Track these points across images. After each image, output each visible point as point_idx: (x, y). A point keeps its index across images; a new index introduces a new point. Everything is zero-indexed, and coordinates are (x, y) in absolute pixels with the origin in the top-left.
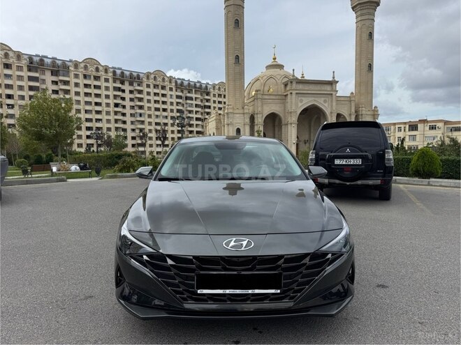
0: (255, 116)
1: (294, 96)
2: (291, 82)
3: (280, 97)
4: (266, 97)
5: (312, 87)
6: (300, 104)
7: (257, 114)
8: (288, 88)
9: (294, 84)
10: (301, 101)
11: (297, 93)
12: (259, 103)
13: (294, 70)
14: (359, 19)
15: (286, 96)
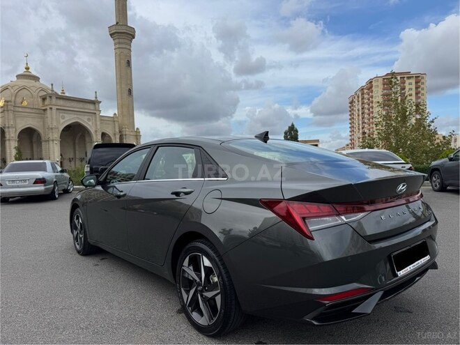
0: (6, 130)
2: (51, 97)
3: (37, 111)
4: (20, 110)
5: (74, 104)
6: (62, 121)
7: (8, 127)
8: (47, 102)
9: (54, 100)
10: (63, 118)
11: (57, 109)
12: (11, 115)
13: (52, 85)
14: (117, 46)
15: (45, 110)
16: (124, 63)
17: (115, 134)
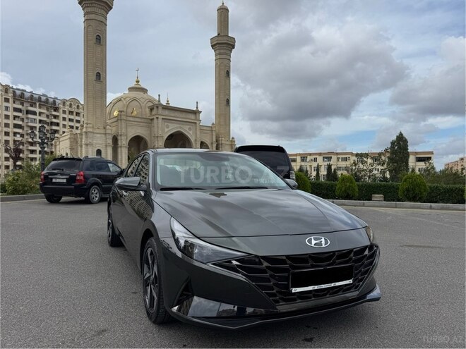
0: (119, 138)
1: (160, 121)
2: (157, 107)
3: (146, 121)
4: (131, 119)
5: (177, 114)
6: (166, 130)
7: (121, 135)
8: (154, 112)
9: (160, 110)
10: (168, 127)
11: (163, 119)
12: (124, 125)
13: (159, 96)
14: (218, 57)
15: (152, 120)
16: (223, 73)
17: (212, 143)
